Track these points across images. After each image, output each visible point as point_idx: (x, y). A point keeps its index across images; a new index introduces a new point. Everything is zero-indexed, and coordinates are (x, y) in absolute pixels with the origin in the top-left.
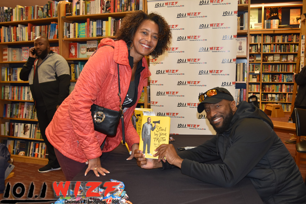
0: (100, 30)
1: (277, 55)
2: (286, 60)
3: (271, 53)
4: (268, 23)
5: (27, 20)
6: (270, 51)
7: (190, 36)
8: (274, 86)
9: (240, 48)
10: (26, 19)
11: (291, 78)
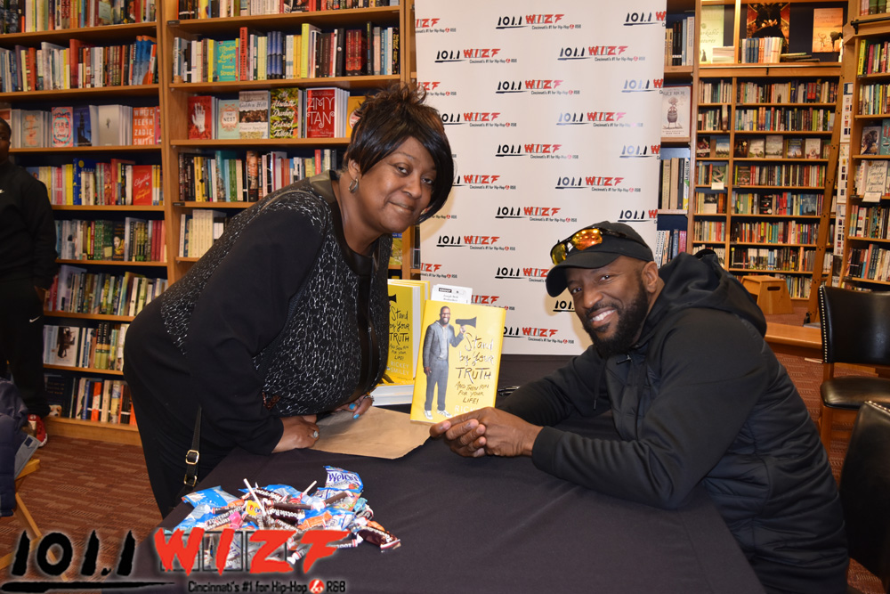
0: (278, 61)
1: (776, 138)
2: (799, 153)
3: (760, 132)
4: (750, 48)
5: (67, 31)
6: (755, 126)
7: (534, 81)
8: (765, 225)
9: (672, 118)
10: (64, 27)
11: (812, 205)
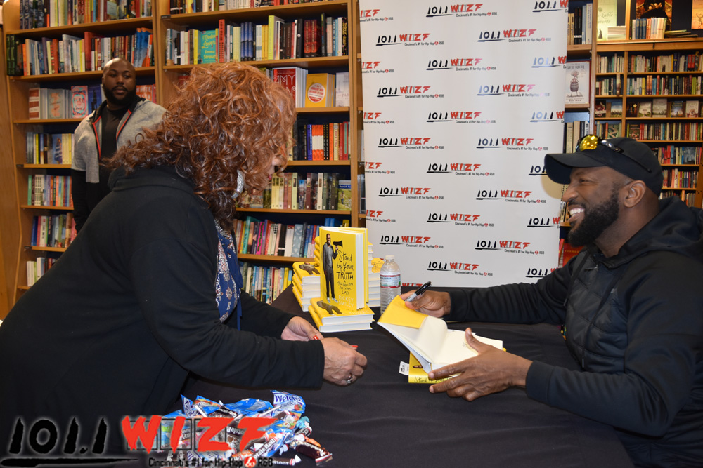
0: (250, 47)
1: (661, 100)
2: (680, 113)
3: (647, 96)
4: (639, 27)
5: (83, 25)
6: (643, 91)
7: (458, 60)
9: (574, 87)
10: (80, 22)
11: (692, 155)
